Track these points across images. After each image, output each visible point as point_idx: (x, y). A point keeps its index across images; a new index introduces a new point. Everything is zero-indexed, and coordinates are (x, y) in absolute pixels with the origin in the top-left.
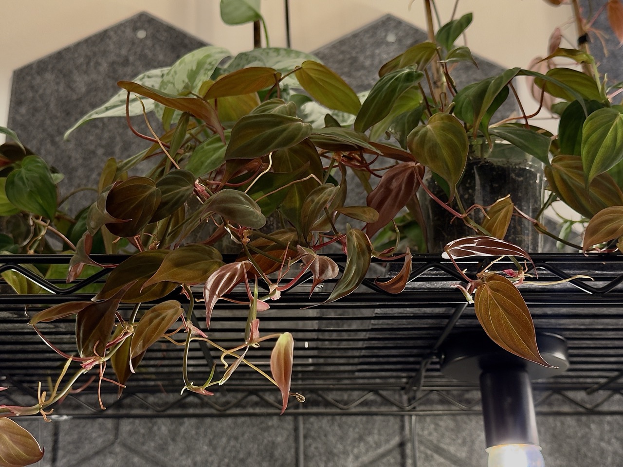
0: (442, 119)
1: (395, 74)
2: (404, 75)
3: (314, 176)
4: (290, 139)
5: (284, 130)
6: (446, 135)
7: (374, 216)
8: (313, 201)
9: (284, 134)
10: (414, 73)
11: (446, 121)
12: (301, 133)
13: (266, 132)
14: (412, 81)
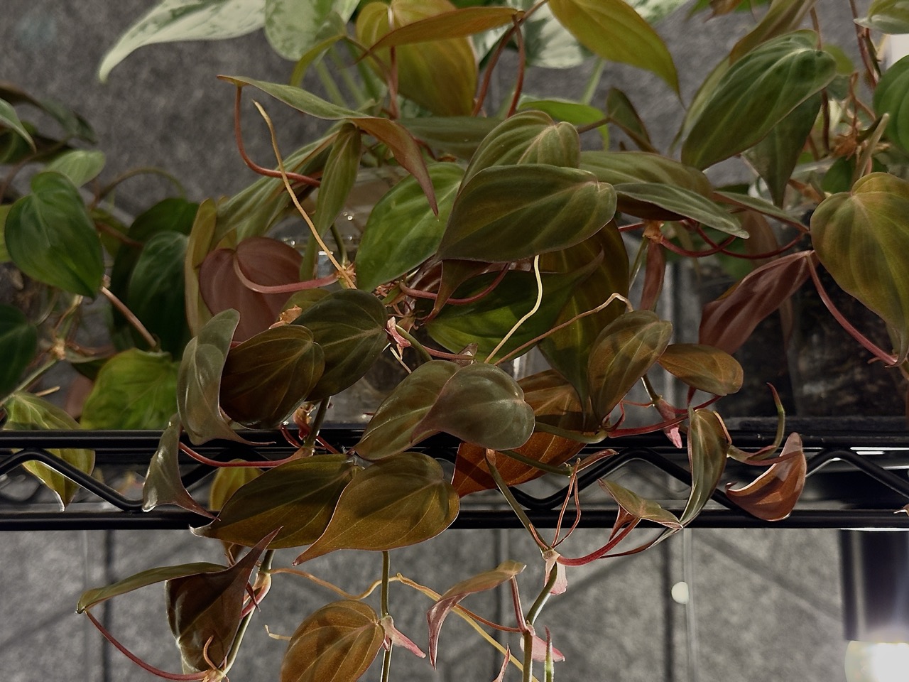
0: (888, 189)
1: (774, 55)
2: (796, 59)
3: (619, 297)
4: (574, 226)
5: (562, 204)
6: (895, 227)
7: (734, 377)
8: (615, 348)
9: (562, 215)
10: (817, 58)
11: (894, 194)
12: (595, 212)
13: (525, 206)
14: (811, 78)
